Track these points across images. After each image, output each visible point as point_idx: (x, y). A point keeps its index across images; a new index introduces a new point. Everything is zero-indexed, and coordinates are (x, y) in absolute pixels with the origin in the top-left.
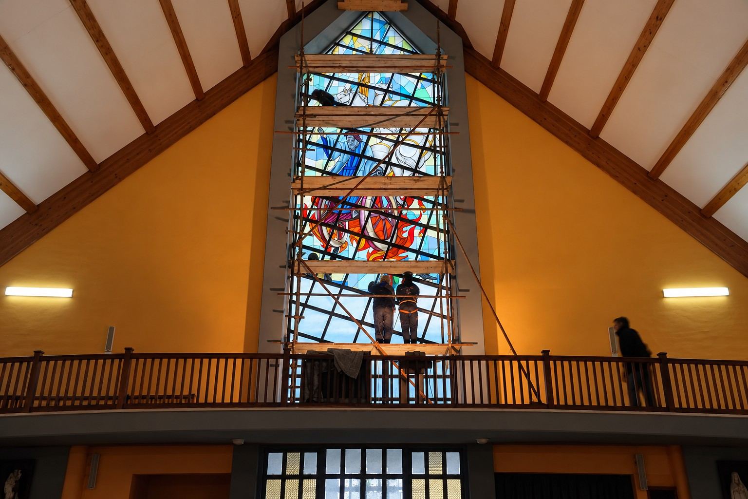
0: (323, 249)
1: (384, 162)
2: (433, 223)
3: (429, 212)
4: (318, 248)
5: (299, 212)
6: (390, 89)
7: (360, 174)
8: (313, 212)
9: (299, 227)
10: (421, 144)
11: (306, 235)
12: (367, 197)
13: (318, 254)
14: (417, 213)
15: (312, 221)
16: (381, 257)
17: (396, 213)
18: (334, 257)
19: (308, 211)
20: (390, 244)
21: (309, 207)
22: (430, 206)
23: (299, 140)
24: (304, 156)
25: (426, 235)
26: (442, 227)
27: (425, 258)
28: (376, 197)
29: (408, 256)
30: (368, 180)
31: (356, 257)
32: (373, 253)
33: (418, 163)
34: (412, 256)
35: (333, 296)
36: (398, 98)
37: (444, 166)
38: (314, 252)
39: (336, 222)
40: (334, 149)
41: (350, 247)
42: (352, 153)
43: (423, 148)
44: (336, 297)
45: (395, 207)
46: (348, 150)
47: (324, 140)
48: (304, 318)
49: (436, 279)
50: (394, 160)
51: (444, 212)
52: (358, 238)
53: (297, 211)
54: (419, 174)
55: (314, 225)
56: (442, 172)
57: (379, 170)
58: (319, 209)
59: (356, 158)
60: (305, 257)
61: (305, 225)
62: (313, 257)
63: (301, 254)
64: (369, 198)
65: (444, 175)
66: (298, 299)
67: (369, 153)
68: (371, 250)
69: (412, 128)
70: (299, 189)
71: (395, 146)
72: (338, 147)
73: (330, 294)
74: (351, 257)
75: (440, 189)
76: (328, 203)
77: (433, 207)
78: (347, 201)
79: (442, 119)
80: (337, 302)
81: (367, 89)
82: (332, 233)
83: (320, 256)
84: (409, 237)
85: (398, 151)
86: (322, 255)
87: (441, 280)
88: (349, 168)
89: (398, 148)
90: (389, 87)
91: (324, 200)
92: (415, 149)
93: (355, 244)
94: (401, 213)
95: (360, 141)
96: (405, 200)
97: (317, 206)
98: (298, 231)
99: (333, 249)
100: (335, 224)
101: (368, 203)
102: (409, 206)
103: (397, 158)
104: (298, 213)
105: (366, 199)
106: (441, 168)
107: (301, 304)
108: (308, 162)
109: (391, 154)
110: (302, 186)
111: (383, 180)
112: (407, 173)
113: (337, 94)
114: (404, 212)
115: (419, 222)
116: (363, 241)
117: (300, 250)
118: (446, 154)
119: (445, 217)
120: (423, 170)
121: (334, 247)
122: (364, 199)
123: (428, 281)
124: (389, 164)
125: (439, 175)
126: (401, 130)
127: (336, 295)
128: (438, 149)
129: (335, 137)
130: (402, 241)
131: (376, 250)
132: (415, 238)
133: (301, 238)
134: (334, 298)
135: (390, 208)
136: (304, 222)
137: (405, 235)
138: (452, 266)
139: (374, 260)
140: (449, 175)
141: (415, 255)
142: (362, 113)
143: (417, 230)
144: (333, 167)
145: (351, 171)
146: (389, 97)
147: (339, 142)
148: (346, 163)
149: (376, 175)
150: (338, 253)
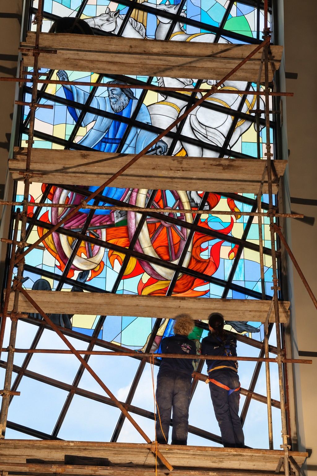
0: (61, 273)
1: (167, 133)
2: (253, 237)
3: (247, 218)
4: (51, 270)
5: (21, 208)
6: (182, 14)
7: (128, 150)
8: (44, 210)
9: (19, 233)
10: (235, 107)
11: (31, 247)
12: (138, 190)
13: (50, 281)
14: (226, 219)
15: (42, 224)
16: (163, 291)
17: (189, 219)
18: (79, 286)
19: (35, 208)
20: (178, 269)
21: (38, 201)
22: (248, 208)
23: (25, 90)
24: (31, 116)
25: (242, 257)
26: (268, 245)
27: (240, 296)
28: (154, 192)
29: (209, 290)
30: (141, 160)
31: (120, 287)
32: (150, 283)
33: (228, 138)
34: (217, 291)
35: (77, 353)
36: (196, 30)
37: (272, 145)
38: (43, 277)
39: (86, 227)
40: (86, 108)
41: (109, 270)
42: (116, 117)
43: (237, 115)
44: (83, 356)
45: (187, 207)
46: (108, 110)
47: (69, 92)
48: (18, 393)
49: (257, 330)
50: (186, 132)
51: (271, 220)
52: (123, 256)
53: (17, 207)
54: (230, 155)
55: (46, 231)
56: (268, 154)
57: (160, 147)
58: (55, 206)
59: (122, 125)
60: (28, 285)
61: (30, 229)
62: (41, 286)
63: (20, 280)
64: (143, 192)
65: (272, 158)
66: (10, 358)
67: (143, 118)
68: (145, 277)
69: (218, 81)
70: (21, 171)
71: (189, 109)
72: (94, 105)
73: (72, 351)
74: (109, 288)
75: (266, 182)
76: (72, 196)
77: (254, 210)
78: (104, 194)
79: (270, 67)
80: (84, 365)
81: (145, 13)
82: (78, 246)
83: (54, 284)
84: (212, 259)
85: (193, 117)
86: (57, 283)
87: (267, 336)
88: (110, 141)
89: (193, 112)
90: (180, 11)
91: (65, 191)
92: (223, 116)
93: (118, 267)
94: (197, 219)
95: (131, 97)
96: (206, 197)
97: (52, 201)
98: (18, 239)
99: (77, 273)
100: (84, 233)
101: (141, 199)
102: (211, 208)
103: (193, 129)
104: (19, 209)
105: (138, 192)
106: (268, 148)
107: (16, 369)
108: (39, 126)
109: (181, 121)
110: (28, 165)
111: (167, 162)
112: (209, 154)
113: (93, 18)
114: (204, 217)
115: (229, 235)
116: (133, 262)
117: (20, 273)
118: (276, 126)
119: (274, 227)
120: (236, 149)
121: (78, 269)
122: (134, 194)
123: (245, 336)
124: (177, 137)
125: (265, 158)
126: (200, 82)
127: (83, 352)
128: (263, 116)
129: (88, 89)
130: (199, 266)
131: (155, 278)
132: (221, 261)
133: (22, 253)
134: (80, 358)
135: (178, 208)
136: (28, 225)
137: (205, 255)
138: (286, 312)
139: (150, 295)
140: (281, 158)
141: (222, 289)
142: (138, 50)
143: (226, 249)
144: (84, 136)
145: (114, 146)
146: (181, 28)
147: (96, 97)
148: (105, 132)
149: (156, 153)
150: (86, 281)
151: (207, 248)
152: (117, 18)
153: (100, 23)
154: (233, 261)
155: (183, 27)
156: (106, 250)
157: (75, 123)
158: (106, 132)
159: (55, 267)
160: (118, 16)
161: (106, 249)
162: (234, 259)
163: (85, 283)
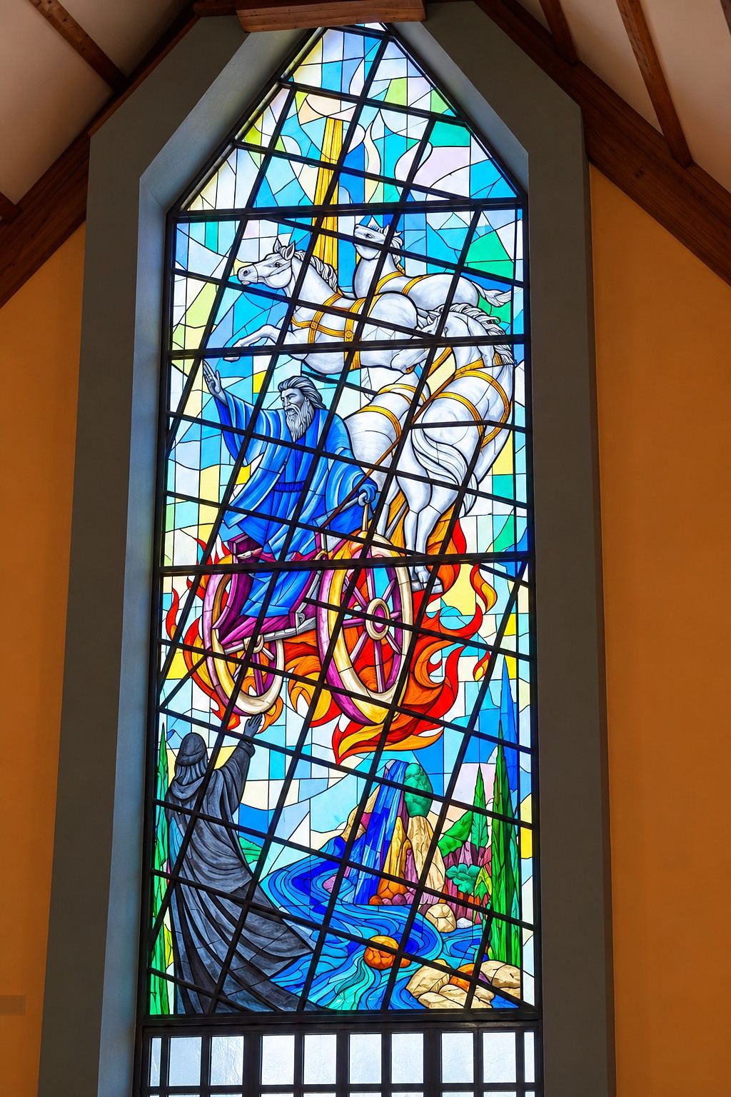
0: (219, 722)
1: (379, 467)
4: (206, 718)
8: (192, 617)
16: (370, 742)
31: (307, 742)
32: (350, 731)
33: (472, 464)
38: (195, 730)
47: (223, 407)
52: (311, 690)
57: (363, 491)
62: (192, 745)
68: (344, 722)
74: (292, 744)
84: (445, 684)
86: (214, 736)
88: (288, 487)
93: (303, 707)
94: (421, 614)
95: (318, 405)
97: (203, 600)
102: (445, 589)
114: (432, 607)
115: (475, 636)
116: (325, 700)
121: (245, 714)
124: (394, 472)
131: (359, 722)
132: (461, 686)
137: (437, 677)
143: (469, 661)
144: (246, 484)
145: (294, 495)
146: (396, 266)
147: (263, 410)
148: (278, 473)
149: (357, 502)
150: (256, 734)
151: (440, 664)
152: (291, 259)
153: (266, 271)
154: (481, 683)
155: (400, 262)
156: (285, 680)
157: (233, 462)
158: (280, 472)
159: (210, 713)
160: (294, 256)
161: (285, 678)
162: (483, 679)
163: (255, 737)
